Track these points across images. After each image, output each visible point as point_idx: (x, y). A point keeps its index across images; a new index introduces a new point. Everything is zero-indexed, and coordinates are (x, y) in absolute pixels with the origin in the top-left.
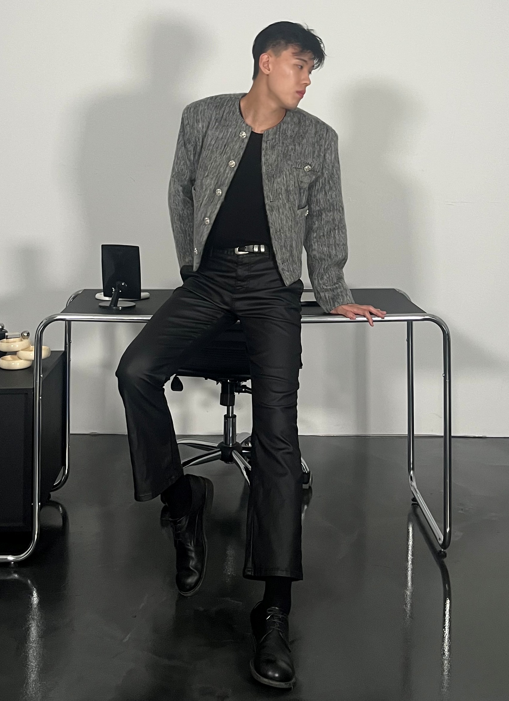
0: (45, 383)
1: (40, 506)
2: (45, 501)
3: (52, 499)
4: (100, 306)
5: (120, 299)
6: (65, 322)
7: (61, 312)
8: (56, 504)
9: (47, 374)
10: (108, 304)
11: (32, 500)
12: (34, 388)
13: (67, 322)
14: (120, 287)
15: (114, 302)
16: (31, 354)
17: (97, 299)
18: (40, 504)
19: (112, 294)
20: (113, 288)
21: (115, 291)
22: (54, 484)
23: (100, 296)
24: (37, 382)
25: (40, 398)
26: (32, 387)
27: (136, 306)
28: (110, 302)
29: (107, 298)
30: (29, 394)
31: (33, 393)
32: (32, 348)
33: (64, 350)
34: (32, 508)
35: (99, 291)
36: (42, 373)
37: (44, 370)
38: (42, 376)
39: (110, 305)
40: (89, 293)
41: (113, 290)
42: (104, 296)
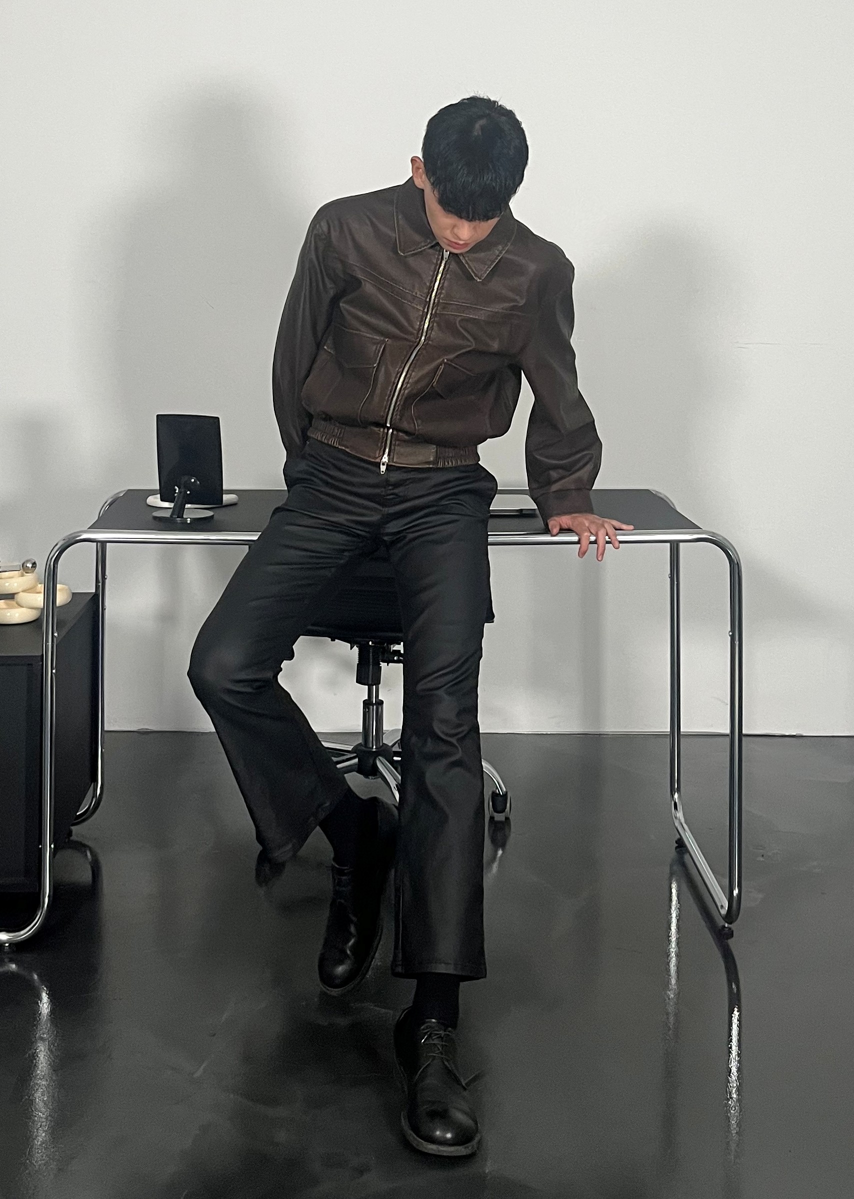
0: (61, 647)
1: (53, 850)
2: (62, 841)
3: (74, 837)
4: (155, 518)
5: (187, 506)
7: (89, 528)
8: (81, 847)
9: (64, 632)
10: (167, 514)
11: (40, 838)
12: (43, 655)
13: (99, 544)
14: (188, 486)
15: (179, 511)
16: (39, 599)
17: (149, 506)
18: (53, 846)
19: (175, 497)
20: (176, 487)
21: (180, 492)
22: (78, 814)
23: (155, 500)
24: (48, 645)
25: (54, 671)
26: (41, 654)
27: (215, 516)
28: (171, 510)
29: (166, 505)
30: (34, 665)
31: (41, 663)
32: (41, 587)
33: (94, 591)
34: (40, 855)
35: (152, 492)
36: (57, 630)
37: (60, 625)
38: (56, 634)
39: (171, 516)
40: (137, 496)
41: (176, 490)
42: (162, 500)
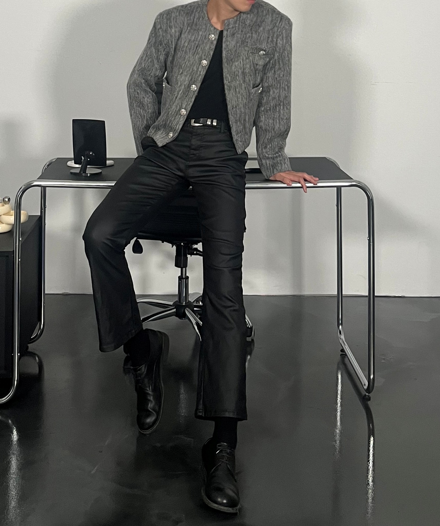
0: (23, 246)
1: (19, 356)
2: (24, 352)
3: (30, 350)
4: (72, 173)
5: (88, 166)
6: (40, 188)
7: (37, 179)
8: (33, 355)
9: (25, 237)
10: (78, 171)
11: (13, 351)
12: (14, 251)
13: (42, 188)
14: (88, 156)
15: (84, 169)
16: (12, 219)
17: (69, 166)
18: (19, 354)
19: (82, 162)
20: (82, 157)
21: (84, 159)
22: (32, 337)
23: (71, 164)
24: (17, 245)
25: (20, 260)
26: (12, 250)
27: (102, 172)
28: (80, 169)
29: (77, 166)
30: (9, 256)
31: (13, 255)
32: (13, 212)
33: (40, 214)
34: (13, 358)
35: (70, 159)
36: (21, 237)
37: (23, 234)
38: (21, 239)
39: (80, 172)
40: (62, 161)
41: (82, 158)
42: (75, 163)
